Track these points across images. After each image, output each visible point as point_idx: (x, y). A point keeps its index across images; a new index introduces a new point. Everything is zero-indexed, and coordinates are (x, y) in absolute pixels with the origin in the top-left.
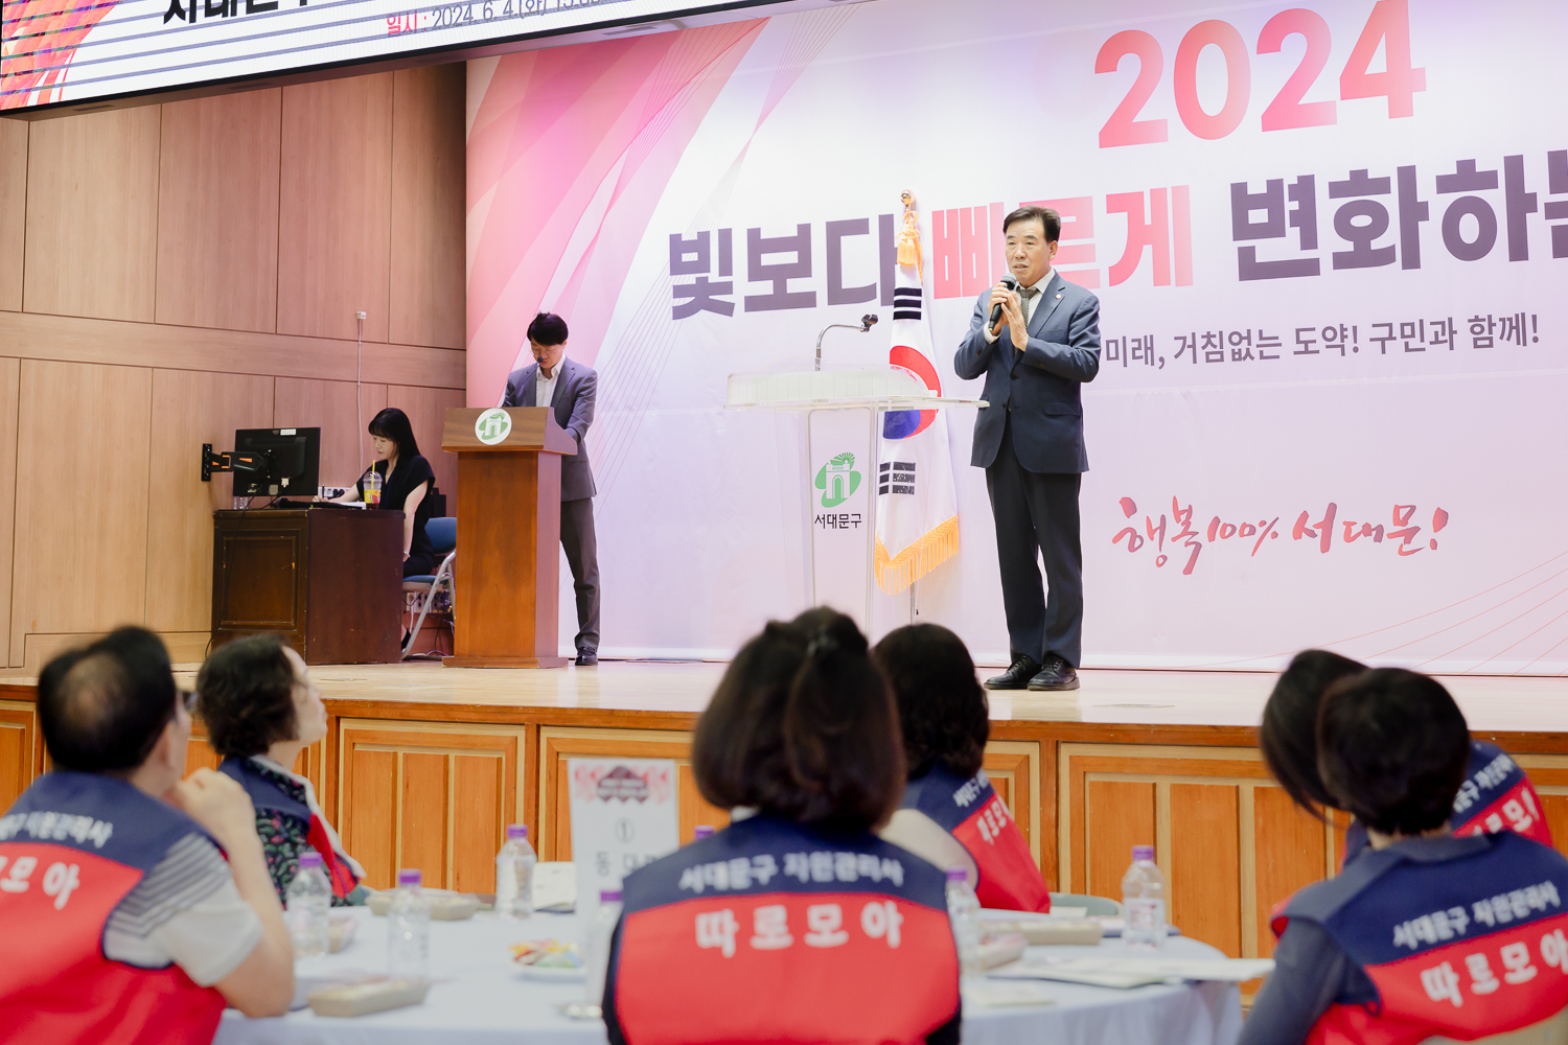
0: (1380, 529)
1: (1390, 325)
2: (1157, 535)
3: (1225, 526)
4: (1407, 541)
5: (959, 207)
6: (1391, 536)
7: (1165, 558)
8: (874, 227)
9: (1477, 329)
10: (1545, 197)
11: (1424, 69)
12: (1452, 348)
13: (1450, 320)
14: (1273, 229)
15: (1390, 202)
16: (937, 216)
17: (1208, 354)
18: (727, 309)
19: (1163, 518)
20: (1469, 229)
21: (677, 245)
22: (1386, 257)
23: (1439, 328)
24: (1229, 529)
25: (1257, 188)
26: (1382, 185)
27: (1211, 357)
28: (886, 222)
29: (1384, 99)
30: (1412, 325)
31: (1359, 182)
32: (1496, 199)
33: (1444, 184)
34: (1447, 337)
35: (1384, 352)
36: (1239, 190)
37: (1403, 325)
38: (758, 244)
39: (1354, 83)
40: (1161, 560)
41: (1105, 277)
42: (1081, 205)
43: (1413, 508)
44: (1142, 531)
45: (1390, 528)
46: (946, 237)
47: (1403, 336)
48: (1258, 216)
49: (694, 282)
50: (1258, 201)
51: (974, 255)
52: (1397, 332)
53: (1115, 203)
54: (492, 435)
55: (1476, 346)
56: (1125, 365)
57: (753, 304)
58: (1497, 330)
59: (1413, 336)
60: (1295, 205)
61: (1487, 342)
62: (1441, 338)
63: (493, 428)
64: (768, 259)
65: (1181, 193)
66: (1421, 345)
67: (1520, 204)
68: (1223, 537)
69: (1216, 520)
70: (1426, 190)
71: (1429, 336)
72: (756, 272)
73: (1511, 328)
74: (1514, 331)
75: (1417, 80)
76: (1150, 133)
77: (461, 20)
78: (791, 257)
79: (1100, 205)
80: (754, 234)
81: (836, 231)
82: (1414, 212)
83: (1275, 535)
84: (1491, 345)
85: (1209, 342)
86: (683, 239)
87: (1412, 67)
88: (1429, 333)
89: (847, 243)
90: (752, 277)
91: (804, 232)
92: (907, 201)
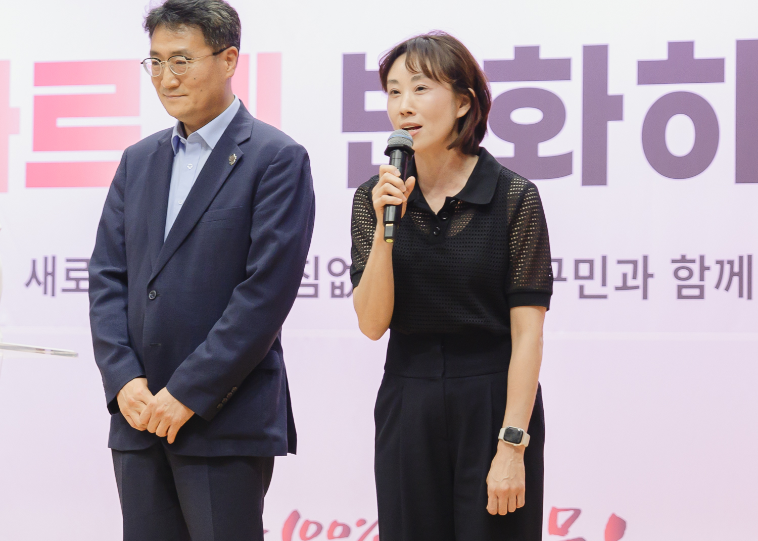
9: (683, 273)
12: (645, 296)
13: (645, 258)
15: (570, 93)
20: (680, 135)
22: (559, 167)
23: (629, 269)
26: (560, 69)
30: (591, 262)
31: (527, 61)
32: (722, 98)
33: (648, 72)
34: (639, 281)
36: (352, 64)
37: (577, 262)
43: (577, 512)
47: (577, 277)
48: (378, 101)
52: (568, 271)
55: (680, 296)
58: (711, 277)
59: (591, 277)
61: (696, 292)
62: (631, 282)
65: (269, 61)
66: (603, 291)
69: (295, 515)
70: (621, 79)
71: (614, 278)
73: (732, 274)
74: (736, 279)
82: (602, 108)
84: (701, 296)
88: (615, 275)
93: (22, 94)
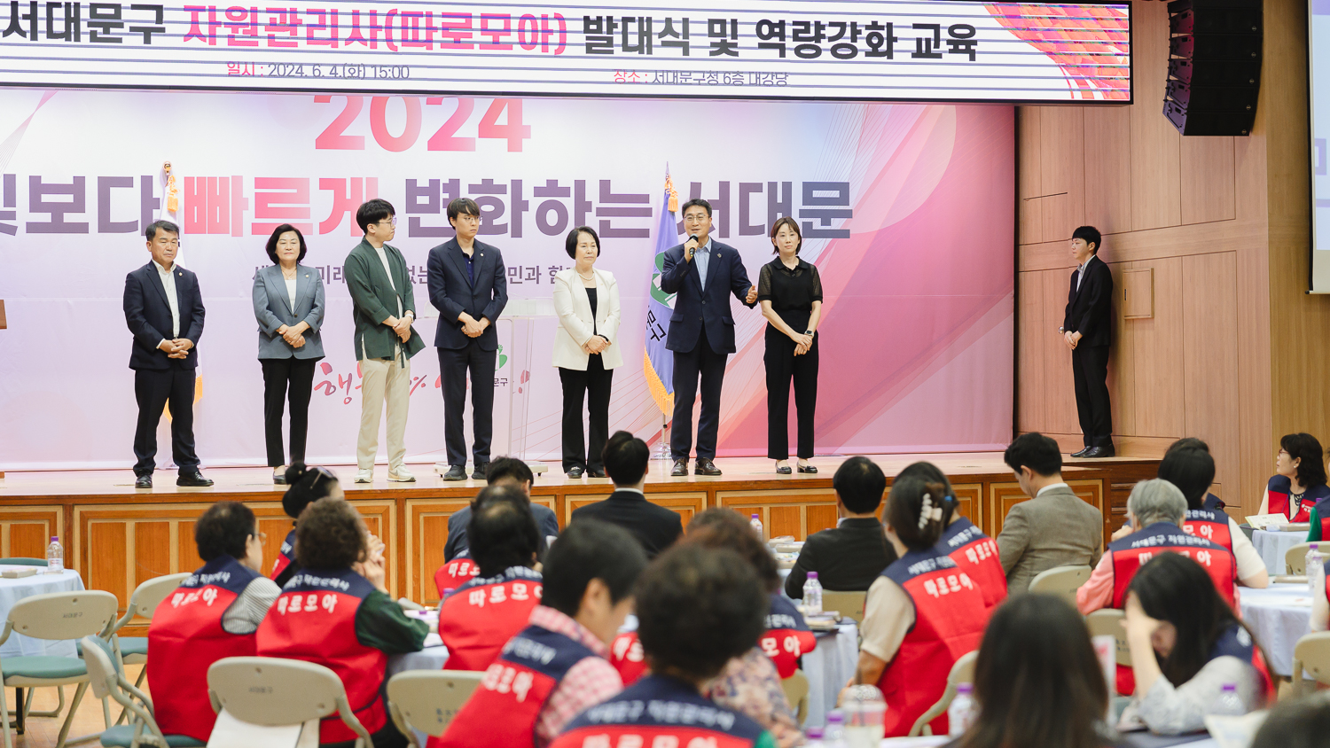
2: (345, 385)
5: (207, 176)
7: (350, 399)
8: (137, 183)
10: (596, 204)
11: (530, 126)
12: (538, 283)
13: (538, 267)
14: (432, 208)
15: (506, 199)
16: (188, 181)
18: (12, 230)
19: (350, 375)
20: (552, 218)
23: (531, 271)
25: (423, 183)
26: (502, 189)
28: (147, 182)
29: (505, 140)
30: (515, 269)
31: (488, 186)
32: (569, 203)
33: (538, 192)
34: (535, 276)
36: (411, 184)
38: (37, 186)
39: (487, 129)
40: (347, 400)
41: (316, 229)
42: (300, 184)
44: (335, 382)
46: (195, 194)
48: (423, 200)
50: (423, 191)
51: (218, 208)
53: (325, 184)
56: (328, 283)
57: (33, 228)
59: (515, 275)
60: (447, 196)
62: (532, 277)
64: (46, 198)
65: (372, 182)
66: (520, 280)
67: (582, 207)
70: (527, 194)
71: (525, 275)
72: (36, 206)
75: (526, 132)
76: (354, 143)
77: (293, 73)
78: (69, 198)
79: (314, 185)
80: (35, 182)
81: (106, 184)
83: (424, 385)
87: (524, 125)
88: (525, 274)
89: (115, 192)
90: (32, 210)
91: (80, 182)
92: (168, 169)
93: (249, 191)
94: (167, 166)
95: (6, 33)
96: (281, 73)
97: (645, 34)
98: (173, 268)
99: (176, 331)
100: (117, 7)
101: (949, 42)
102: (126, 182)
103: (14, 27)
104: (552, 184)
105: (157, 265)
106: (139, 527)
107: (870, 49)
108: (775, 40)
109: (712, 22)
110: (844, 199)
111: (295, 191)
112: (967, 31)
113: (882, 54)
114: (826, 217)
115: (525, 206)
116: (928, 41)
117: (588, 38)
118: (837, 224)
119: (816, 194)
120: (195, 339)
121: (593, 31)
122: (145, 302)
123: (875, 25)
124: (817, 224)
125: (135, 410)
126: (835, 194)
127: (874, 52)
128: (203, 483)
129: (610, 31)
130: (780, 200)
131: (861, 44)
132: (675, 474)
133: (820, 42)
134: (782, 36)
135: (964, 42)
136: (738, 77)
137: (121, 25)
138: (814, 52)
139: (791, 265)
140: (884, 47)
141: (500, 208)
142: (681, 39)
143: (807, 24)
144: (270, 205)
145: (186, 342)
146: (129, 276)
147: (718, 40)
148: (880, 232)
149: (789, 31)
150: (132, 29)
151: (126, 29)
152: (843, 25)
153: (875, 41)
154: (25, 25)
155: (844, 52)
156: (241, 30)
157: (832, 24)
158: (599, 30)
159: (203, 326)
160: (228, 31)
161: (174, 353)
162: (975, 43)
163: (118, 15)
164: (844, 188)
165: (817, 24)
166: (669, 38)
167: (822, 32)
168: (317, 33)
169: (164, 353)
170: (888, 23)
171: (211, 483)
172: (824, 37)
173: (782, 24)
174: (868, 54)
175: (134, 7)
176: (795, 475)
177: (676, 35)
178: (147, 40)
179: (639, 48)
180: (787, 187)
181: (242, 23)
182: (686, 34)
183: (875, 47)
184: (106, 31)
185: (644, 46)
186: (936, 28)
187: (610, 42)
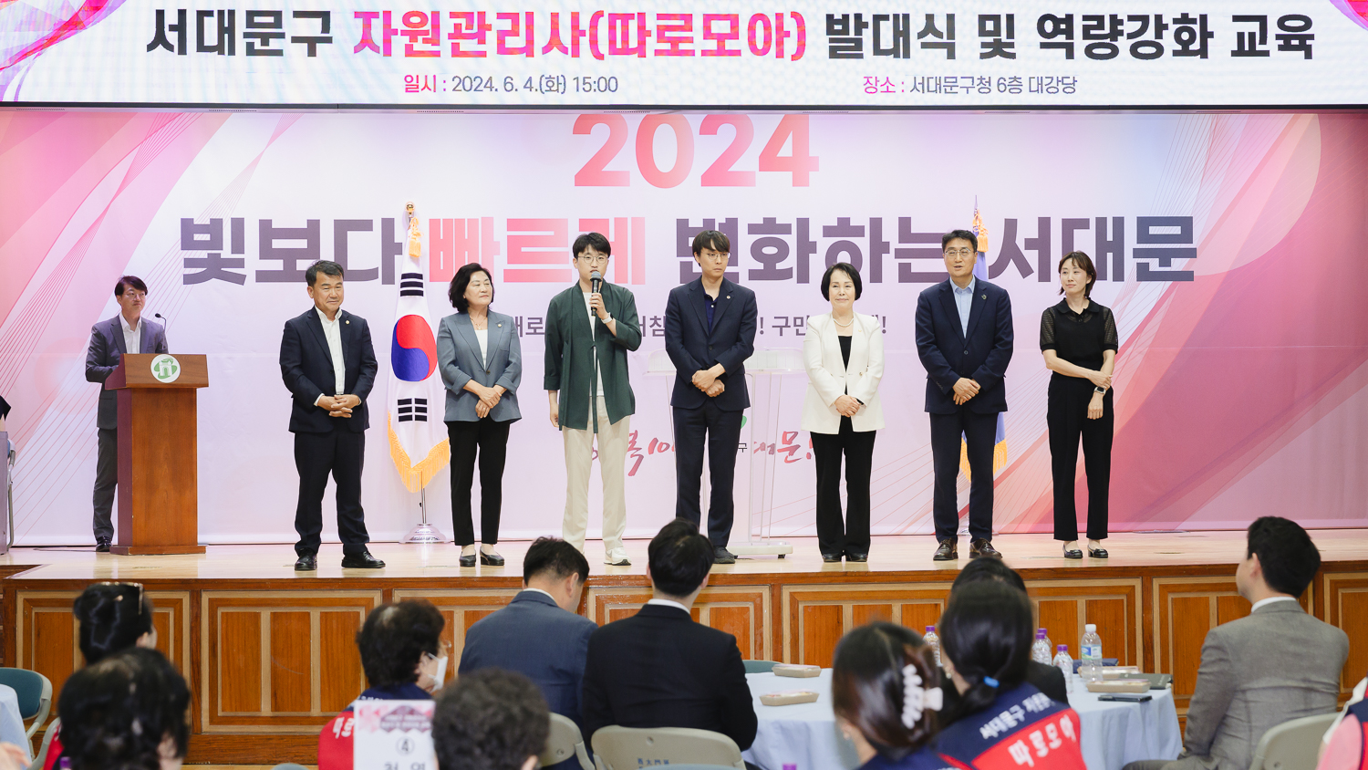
0: (773, 446)
1: (787, 318)
3: (662, 444)
4: (791, 454)
5: (454, 218)
6: (780, 451)
8: (377, 226)
10: (895, 244)
11: (818, 158)
15: (791, 240)
16: (434, 224)
17: (654, 331)
18: (240, 279)
21: (188, 227)
22: (786, 274)
24: (664, 446)
25: (696, 223)
26: (786, 229)
27: (657, 333)
28: (388, 225)
29: (790, 174)
31: (770, 225)
32: (863, 244)
33: (828, 231)
35: (781, 335)
36: (682, 223)
37: (795, 319)
38: (267, 230)
39: (769, 160)
42: (558, 225)
43: (796, 433)
45: (780, 445)
46: (442, 238)
47: (795, 325)
49: (206, 257)
51: (466, 253)
52: (791, 322)
54: (166, 376)
57: (263, 276)
59: (802, 325)
63: (166, 370)
64: (277, 244)
65: (638, 222)
67: (879, 247)
68: (660, 451)
69: (655, 440)
70: (815, 234)
72: (266, 252)
75: (813, 164)
76: (616, 179)
77: (481, 88)
78: (302, 244)
79: (574, 226)
80: (265, 226)
81: (343, 228)
82: (806, 247)
85: (656, 323)
86: (195, 223)
87: (810, 155)
89: (352, 236)
90: (263, 256)
91: (314, 226)
92: (410, 210)
93: (501, 234)
94: (410, 207)
95: (151, 47)
96: (468, 87)
97: (902, 33)
98: (339, 314)
99: (340, 385)
100: (277, 15)
101: (1278, 37)
102: (365, 225)
103: (160, 39)
104: (844, 222)
105: (319, 312)
106: (275, 616)
107: (1179, 47)
108: (1061, 38)
109: (983, 19)
110: (1187, 235)
111: (552, 233)
112: (1301, 23)
113: (1194, 53)
114: (1165, 258)
115: (812, 247)
116: (1252, 35)
117: (831, 41)
118: (1178, 264)
119: (1153, 230)
120: (364, 395)
121: (838, 32)
122: (303, 354)
123: (1185, 18)
124: (1154, 265)
125: (295, 479)
126: (1176, 230)
127: (1185, 51)
128: (373, 565)
129: (858, 32)
130: (1110, 237)
131: (1168, 41)
132: (937, 558)
133: (1116, 40)
134: (1069, 33)
135: (1297, 37)
136: (1015, 83)
137: (282, 36)
138: (1108, 51)
139: (1078, 307)
140: (1196, 46)
141: (783, 251)
142: (945, 40)
143: (1100, 19)
144: (524, 249)
145: (353, 399)
146: (288, 324)
147: (990, 39)
148: (1230, 274)
149: (1078, 25)
150: (295, 40)
151: (288, 38)
152: (1144, 19)
153: (1185, 36)
154: (172, 37)
155: (1147, 51)
156: (420, 38)
157: (1131, 18)
158: (846, 31)
159: (373, 380)
160: (406, 39)
161: (335, 410)
162: (1311, 37)
163: (278, 24)
164: (1186, 223)
165: (1113, 17)
166: (930, 38)
167: (1120, 28)
168: (511, 42)
169: (324, 411)
170: (1201, 16)
171: (382, 564)
172: (1121, 33)
173: (1069, 18)
174: (1176, 53)
175: (297, 14)
176: (1087, 562)
177: (939, 35)
178: (312, 52)
179: (894, 52)
180: (1119, 222)
181: (422, 28)
182: (951, 34)
183: (1185, 44)
184: (265, 42)
185: (901, 48)
186: (1262, 20)
187: (858, 44)
